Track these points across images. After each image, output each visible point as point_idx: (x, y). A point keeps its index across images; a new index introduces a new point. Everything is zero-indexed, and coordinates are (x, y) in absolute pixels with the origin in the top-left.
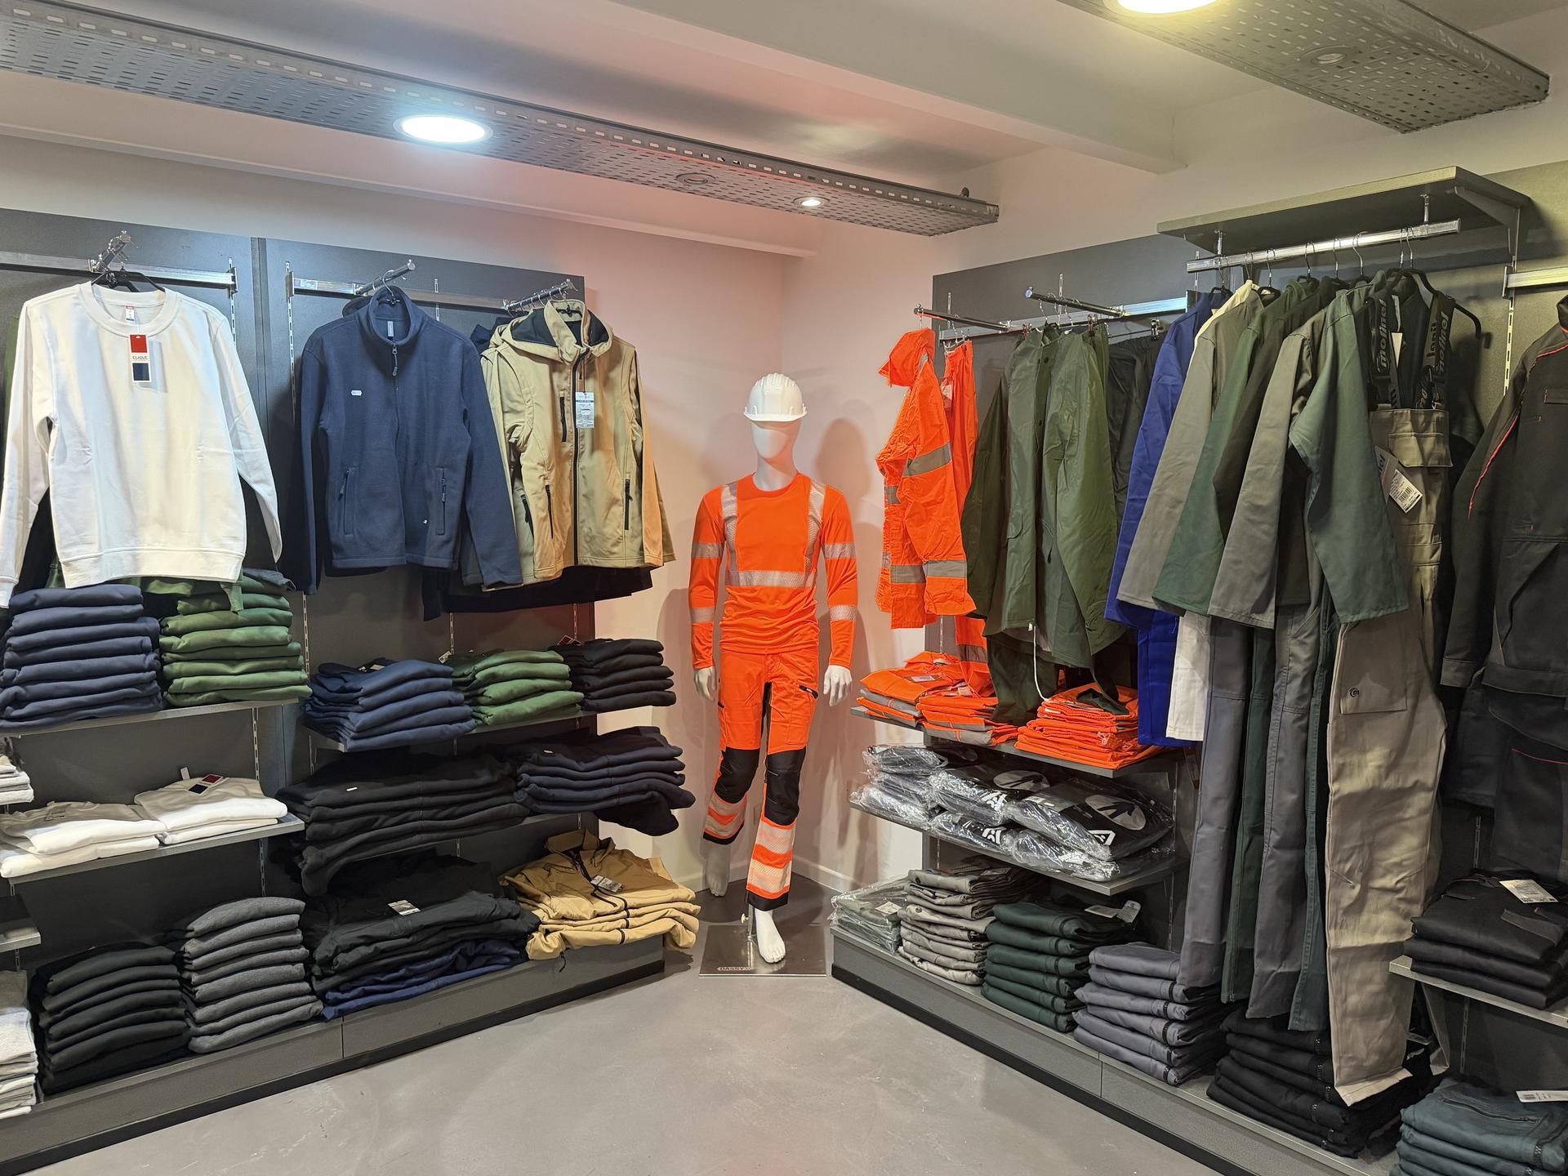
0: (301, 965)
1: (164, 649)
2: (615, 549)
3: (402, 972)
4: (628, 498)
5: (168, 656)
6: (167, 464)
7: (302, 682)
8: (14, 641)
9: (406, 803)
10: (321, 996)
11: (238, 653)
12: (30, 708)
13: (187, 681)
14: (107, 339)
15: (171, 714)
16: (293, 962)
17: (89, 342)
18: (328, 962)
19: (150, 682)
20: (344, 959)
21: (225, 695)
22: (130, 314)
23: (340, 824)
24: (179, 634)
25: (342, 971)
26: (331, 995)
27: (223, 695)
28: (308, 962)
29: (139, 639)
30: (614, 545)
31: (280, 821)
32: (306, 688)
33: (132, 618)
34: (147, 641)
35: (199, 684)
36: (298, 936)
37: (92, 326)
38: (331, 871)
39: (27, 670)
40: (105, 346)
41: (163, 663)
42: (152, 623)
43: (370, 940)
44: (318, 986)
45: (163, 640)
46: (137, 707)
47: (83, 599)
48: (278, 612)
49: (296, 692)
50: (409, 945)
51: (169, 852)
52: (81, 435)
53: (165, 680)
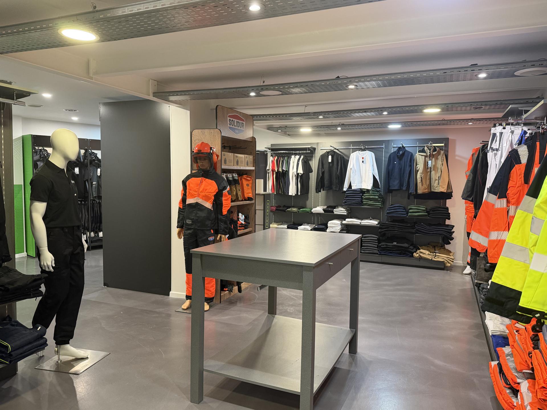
0: (377, 246)
1: (362, 198)
2: (436, 188)
3: (391, 251)
4: (439, 179)
5: (363, 199)
6: (365, 174)
7: (380, 205)
8: (346, 195)
9: (395, 226)
10: (378, 250)
11: (372, 200)
12: (347, 203)
13: (365, 202)
14: (360, 158)
15: (363, 207)
16: (376, 245)
17: (357, 159)
18: (380, 246)
19: (360, 202)
20: (382, 246)
21: (370, 205)
22: (362, 154)
23: (384, 226)
24: (365, 196)
25: (382, 248)
26: (379, 251)
27: (369, 205)
28: (378, 246)
29: (359, 196)
30: (436, 187)
31: (377, 224)
32: (380, 206)
33: (359, 193)
34: (360, 196)
35: (366, 203)
36: (377, 241)
37: (358, 156)
38: (382, 233)
39: (347, 198)
40: (359, 158)
41: (362, 200)
42: (361, 194)
43: (386, 245)
44: (378, 249)
45: (362, 197)
46: (358, 205)
47: (354, 190)
48: (377, 194)
49: (379, 206)
50: (393, 248)
51: (361, 225)
52: (355, 170)
53: (362, 202)
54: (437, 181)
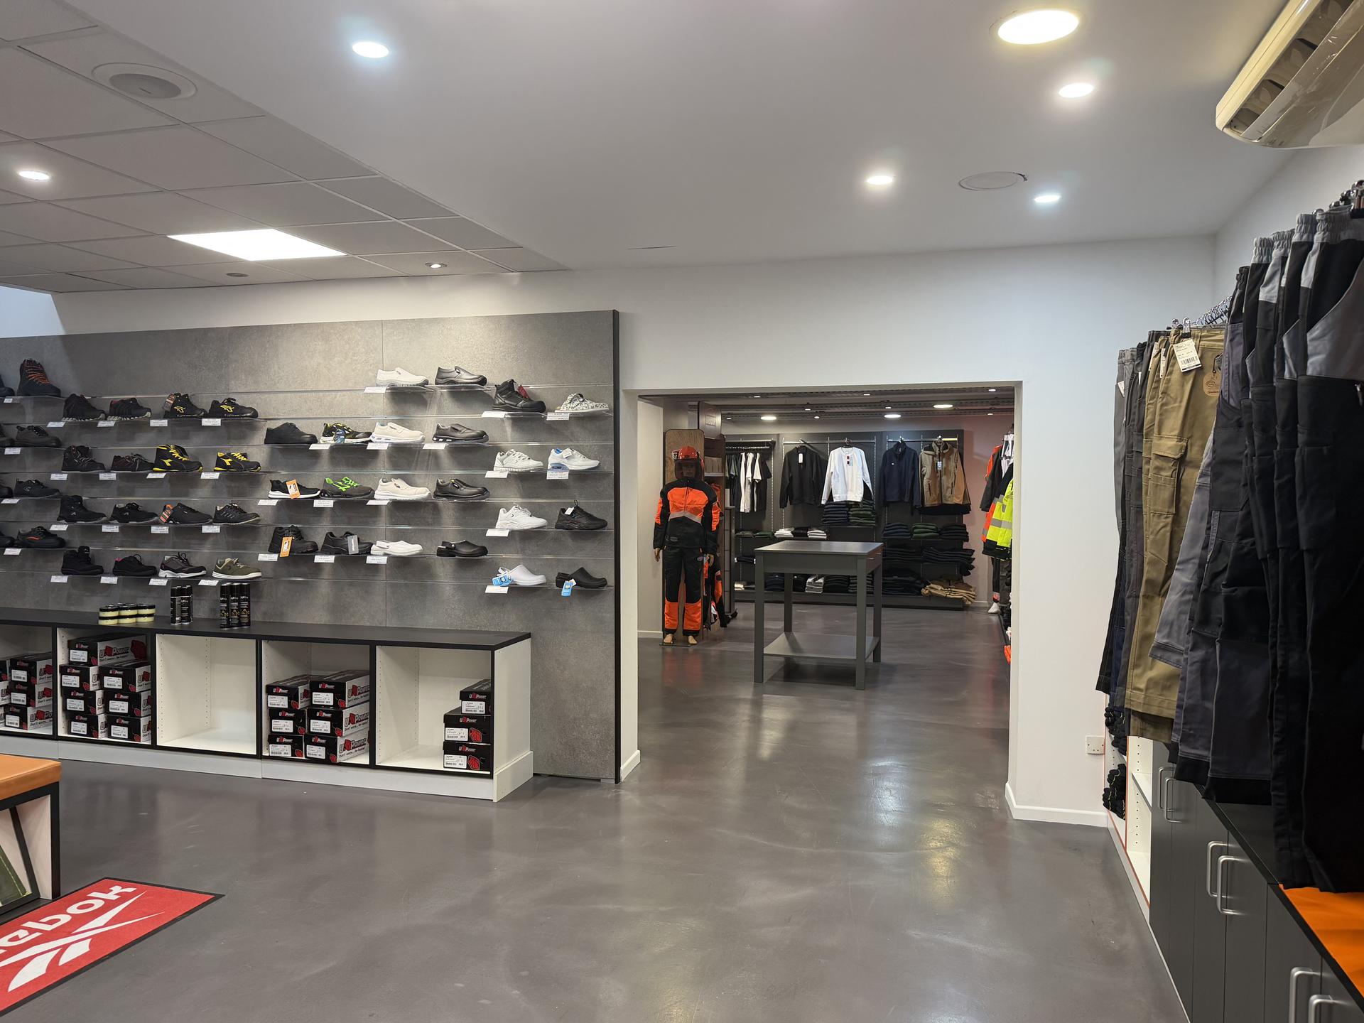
3: (891, 589)
4: (952, 487)
5: (850, 516)
6: (852, 480)
7: (874, 523)
8: (825, 510)
9: (895, 552)
11: (862, 516)
12: (826, 522)
13: (853, 520)
14: (843, 457)
15: (848, 527)
17: (840, 458)
19: (846, 520)
22: (847, 452)
24: (852, 512)
27: (859, 524)
29: (844, 512)
30: (948, 497)
33: (844, 508)
35: (855, 522)
37: (841, 455)
39: (827, 516)
42: (847, 509)
45: (849, 512)
46: (844, 524)
47: (837, 503)
48: (870, 509)
49: (872, 525)
50: (893, 583)
52: (838, 476)
53: (849, 520)
54: (950, 490)
